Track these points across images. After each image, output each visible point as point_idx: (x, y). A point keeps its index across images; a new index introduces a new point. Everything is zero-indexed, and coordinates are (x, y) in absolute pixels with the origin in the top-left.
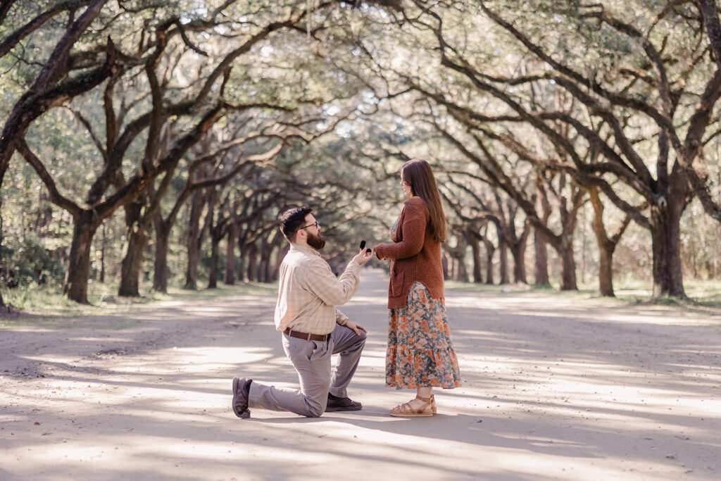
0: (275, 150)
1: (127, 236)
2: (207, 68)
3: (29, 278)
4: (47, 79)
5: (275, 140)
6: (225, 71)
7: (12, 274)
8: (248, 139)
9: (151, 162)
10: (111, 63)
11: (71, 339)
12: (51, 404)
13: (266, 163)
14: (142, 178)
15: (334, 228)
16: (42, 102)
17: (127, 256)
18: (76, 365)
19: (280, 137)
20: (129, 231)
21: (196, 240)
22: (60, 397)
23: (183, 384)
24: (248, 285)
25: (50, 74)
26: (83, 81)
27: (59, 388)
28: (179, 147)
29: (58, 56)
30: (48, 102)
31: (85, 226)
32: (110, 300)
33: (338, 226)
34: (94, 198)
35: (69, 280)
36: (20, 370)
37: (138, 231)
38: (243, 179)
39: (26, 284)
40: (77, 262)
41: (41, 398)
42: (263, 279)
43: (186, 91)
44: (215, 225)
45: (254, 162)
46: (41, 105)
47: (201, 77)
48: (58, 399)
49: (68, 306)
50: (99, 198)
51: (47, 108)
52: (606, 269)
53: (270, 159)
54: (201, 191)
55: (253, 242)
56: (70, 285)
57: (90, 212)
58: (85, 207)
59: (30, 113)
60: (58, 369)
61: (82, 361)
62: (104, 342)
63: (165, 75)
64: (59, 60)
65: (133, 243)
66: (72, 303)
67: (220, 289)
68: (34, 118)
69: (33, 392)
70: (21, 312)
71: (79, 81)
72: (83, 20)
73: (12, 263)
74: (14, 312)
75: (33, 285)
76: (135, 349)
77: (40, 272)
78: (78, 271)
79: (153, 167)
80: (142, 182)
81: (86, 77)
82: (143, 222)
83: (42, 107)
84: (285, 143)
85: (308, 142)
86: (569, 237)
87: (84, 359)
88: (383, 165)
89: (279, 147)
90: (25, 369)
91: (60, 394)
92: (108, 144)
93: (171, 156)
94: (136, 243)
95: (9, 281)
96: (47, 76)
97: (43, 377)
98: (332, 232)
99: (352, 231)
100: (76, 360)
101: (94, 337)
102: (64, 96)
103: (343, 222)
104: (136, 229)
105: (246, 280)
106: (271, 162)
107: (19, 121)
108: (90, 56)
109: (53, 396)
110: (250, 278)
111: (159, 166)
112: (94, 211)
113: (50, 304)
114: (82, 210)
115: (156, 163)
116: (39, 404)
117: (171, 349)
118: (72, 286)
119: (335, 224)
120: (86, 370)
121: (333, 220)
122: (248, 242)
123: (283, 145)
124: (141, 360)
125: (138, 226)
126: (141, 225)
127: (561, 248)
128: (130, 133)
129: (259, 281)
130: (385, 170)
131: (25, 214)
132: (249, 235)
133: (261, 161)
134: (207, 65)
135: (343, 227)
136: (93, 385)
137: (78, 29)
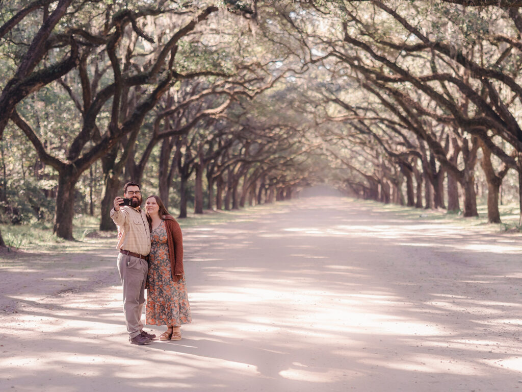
0: (225, 105)
1: (105, 181)
2: (165, 36)
3: (30, 215)
4: (27, 67)
5: (224, 95)
6: (172, 49)
7: (16, 211)
8: (203, 96)
9: (116, 125)
10: (74, 57)
11: (45, 279)
12: (15, 332)
13: (218, 115)
14: (110, 139)
15: (291, 159)
16: (23, 88)
17: (105, 197)
18: (41, 302)
19: (229, 94)
20: (106, 177)
21: (166, 179)
22: (22, 327)
23: (102, 317)
24: (216, 213)
25: (29, 63)
26: (54, 71)
27: (23, 321)
28: (139, 113)
29: (35, 48)
30: (28, 88)
31: (68, 178)
32: (93, 234)
33: (294, 157)
34: (74, 154)
35: (57, 221)
36: (3, 307)
37: (113, 177)
38: (205, 125)
39: (28, 219)
40: (63, 206)
41: (10, 328)
42: (231, 206)
43: (149, 57)
44: (182, 166)
45: (209, 114)
46: (23, 90)
47: (161, 44)
48: (20, 329)
49: (57, 242)
50: (78, 154)
51: (27, 93)
52: (493, 200)
53: (221, 112)
54: (168, 139)
55: (220, 176)
56: (58, 225)
57: (70, 166)
58: (66, 162)
59: (15, 97)
60: (28, 306)
61: (46, 299)
62: (67, 281)
63: (129, 47)
64: (36, 51)
65: (110, 187)
66: (59, 239)
67: (190, 218)
68: (18, 101)
69: (7, 324)
70: (18, 251)
71: (51, 71)
72: (53, 18)
73: (15, 202)
74: (12, 251)
75: (34, 220)
76: (86, 287)
77: (38, 209)
78: (64, 214)
79: (118, 129)
80: (110, 141)
81: (56, 68)
82: (117, 170)
83: (24, 92)
84: (233, 99)
85: (251, 98)
86: (470, 172)
87: (47, 297)
88: (325, 108)
89: (228, 101)
90: (7, 307)
91: (23, 325)
92: (85, 106)
93: (132, 120)
94: (112, 187)
95: (14, 218)
96: (27, 65)
97: (17, 312)
98: (289, 163)
99: (309, 161)
100: (42, 298)
101: (62, 277)
102: (40, 83)
103: (300, 154)
104: (111, 176)
105: (215, 209)
106: (223, 114)
107: (7, 104)
108: (64, 39)
109: (18, 327)
110: (219, 208)
111: (123, 128)
112: (74, 165)
113: (43, 241)
114: (64, 164)
115: (120, 125)
116: (8, 332)
117: (110, 288)
118: (60, 226)
119: (292, 156)
120: (46, 306)
121: (291, 153)
122: (214, 176)
123: (231, 100)
124: (86, 297)
125: (113, 173)
126: (116, 172)
127: (463, 182)
128: (100, 100)
129: (227, 209)
130: (327, 113)
131: (24, 160)
132: (216, 169)
133: (213, 114)
134: (165, 33)
135: (301, 158)
136: (45, 318)
137: (49, 26)
